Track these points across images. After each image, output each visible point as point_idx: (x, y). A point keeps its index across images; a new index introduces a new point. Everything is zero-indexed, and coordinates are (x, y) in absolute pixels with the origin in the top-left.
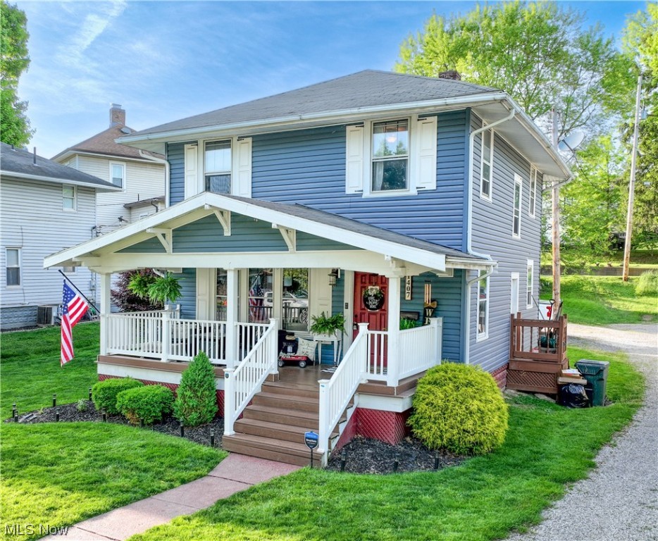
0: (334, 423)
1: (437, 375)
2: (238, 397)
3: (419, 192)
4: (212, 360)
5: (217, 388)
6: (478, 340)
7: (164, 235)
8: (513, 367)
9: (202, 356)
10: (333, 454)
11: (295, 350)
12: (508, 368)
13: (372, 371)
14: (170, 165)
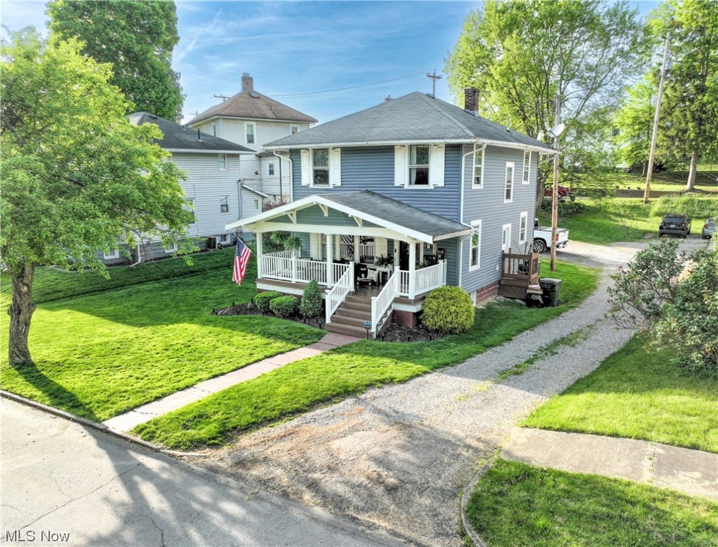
0: (379, 318)
1: (435, 293)
2: (333, 303)
3: (435, 188)
4: (319, 283)
5: (323, 298)
6: (470, 271)
7: (291, 215)
8: (502, 283)
9: (314, 281)
10: (380, 333)
11: (366, 276)
12: (499, 284)
13: (402, 291)
14: (293, 161)
